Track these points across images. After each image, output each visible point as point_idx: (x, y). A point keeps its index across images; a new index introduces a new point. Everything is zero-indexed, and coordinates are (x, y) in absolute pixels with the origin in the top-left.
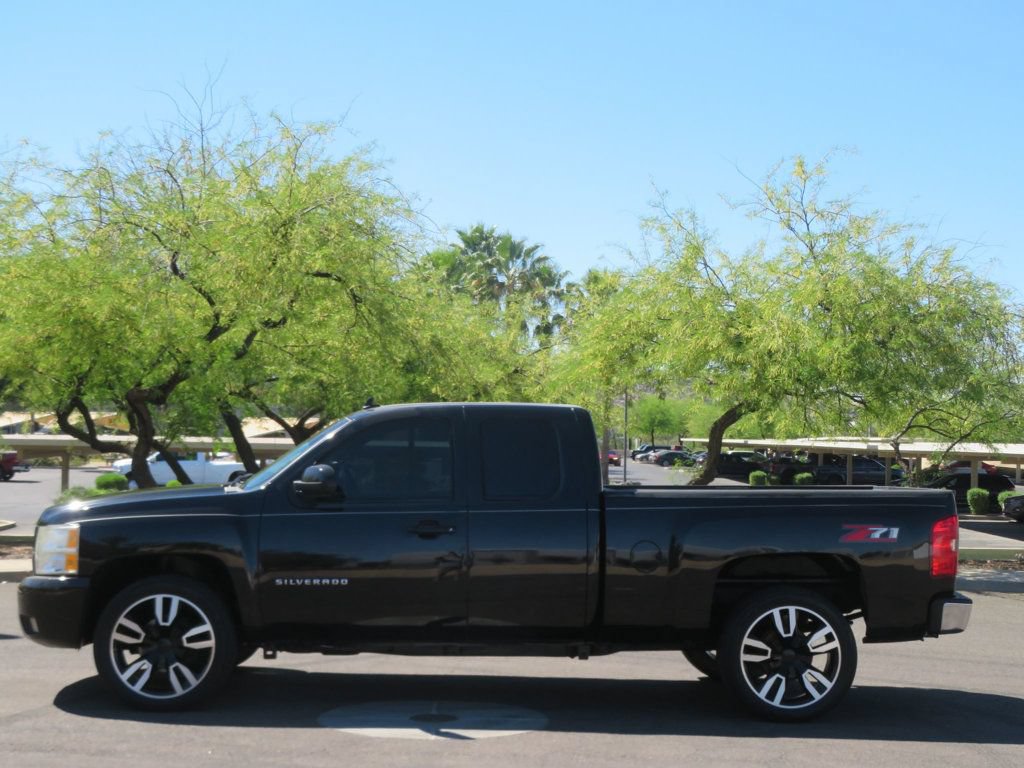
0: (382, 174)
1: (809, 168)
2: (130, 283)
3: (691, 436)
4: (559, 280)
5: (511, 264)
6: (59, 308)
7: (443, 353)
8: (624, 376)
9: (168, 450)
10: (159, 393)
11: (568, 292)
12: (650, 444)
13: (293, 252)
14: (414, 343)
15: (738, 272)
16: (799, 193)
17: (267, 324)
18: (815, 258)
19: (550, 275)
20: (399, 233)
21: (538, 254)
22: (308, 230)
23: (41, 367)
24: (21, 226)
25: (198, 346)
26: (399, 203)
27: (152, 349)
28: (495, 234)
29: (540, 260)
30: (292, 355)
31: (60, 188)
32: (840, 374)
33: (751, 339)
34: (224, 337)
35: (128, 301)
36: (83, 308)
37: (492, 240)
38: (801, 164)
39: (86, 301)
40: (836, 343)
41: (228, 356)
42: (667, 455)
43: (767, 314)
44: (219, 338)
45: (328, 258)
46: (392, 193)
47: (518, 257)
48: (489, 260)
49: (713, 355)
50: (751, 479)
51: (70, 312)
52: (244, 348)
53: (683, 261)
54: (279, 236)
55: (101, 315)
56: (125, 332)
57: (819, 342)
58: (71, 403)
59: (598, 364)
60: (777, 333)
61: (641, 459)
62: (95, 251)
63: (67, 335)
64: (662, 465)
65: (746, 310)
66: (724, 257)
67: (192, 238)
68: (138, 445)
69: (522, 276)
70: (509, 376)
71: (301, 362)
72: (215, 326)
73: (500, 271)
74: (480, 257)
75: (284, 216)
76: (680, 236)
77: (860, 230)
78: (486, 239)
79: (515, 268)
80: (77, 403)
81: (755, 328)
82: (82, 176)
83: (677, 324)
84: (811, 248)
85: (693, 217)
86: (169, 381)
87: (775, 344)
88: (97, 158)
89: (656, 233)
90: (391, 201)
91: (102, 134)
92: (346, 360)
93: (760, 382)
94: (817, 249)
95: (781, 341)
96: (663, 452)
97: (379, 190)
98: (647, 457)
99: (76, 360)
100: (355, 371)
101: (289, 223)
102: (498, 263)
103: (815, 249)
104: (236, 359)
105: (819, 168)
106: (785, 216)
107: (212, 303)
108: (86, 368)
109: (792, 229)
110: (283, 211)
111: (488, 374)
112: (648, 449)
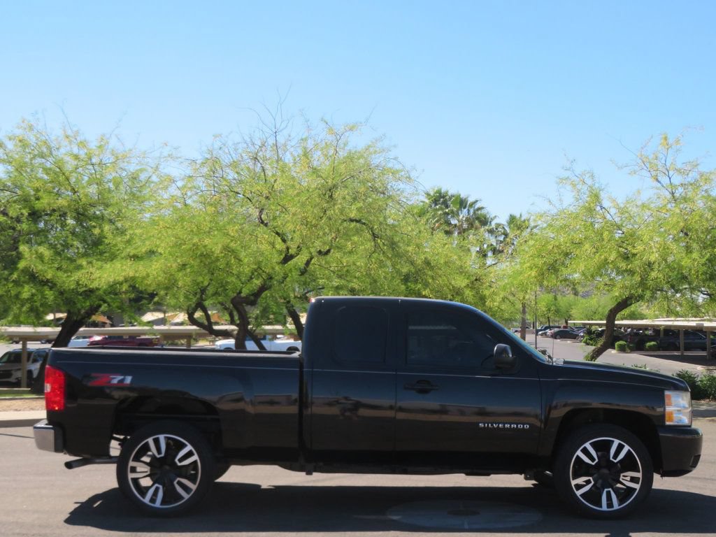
0: (392, 155)
1: (671, 141)
2: (233, 230)
3: (574, 320)
4: (490, 222)
5: (460, 212)
6: (191, 246)
7: (432, 268)
8: (552, 281)
9: (254, 334)
10: (252, 298)
11: (497, 229)
12: (547, 325)
13: (336, 207)
14: (412, 263)
15: (622, 211)
16: (664, 158)
17: (320, 252)
18: (675, 200)
19: (485, 218)
20: (403, 192)
21: (477, 206)
22: (346, 192)
23: (180, 284)
24: (166, 196)
25: (277, 268)
26: (403, 173)
27: (247, 270)
28: (450, 194)
29: (479, 209)
30: (334, 273)
31: (189, 172)
32: (697, 276)
33: (636, 254)
34: (291, 263)
35: (232, 241)
36: (205, 246)
37: (448, 197)
38: (666, 139)
39: (207, 241)
40: (695, 255)
41: (295, 274)
42: (558, 332)
43: (646, 238)
44: (289, 263)
45: (359, 210)
46: (398, 167)
47: (465, 208)
48: (447, 210)
49: (611, 266)
50: (616, 346)
51: (197, 248)
52: (305, 268)
53: (587, 205)
54: (327, 196)
55: (217, 250)
56: (230, 260)
57: (684, 255)
58: (196, 306)
59: (533, 273)
60: (654, 250)
61: (542, 335)
62: (211, 209)
63: (196, 263)
64: (556, 338)
65: (631, 236)
66: (614, 201)
67: (272, 199)
68: (239, 331)
69: (467, 220)
70: (472, 283)
71: (340, 277)
72: (286, 255)
73: (453, 217)
74: (441, 209)
75: (330, 184)
76: (585, 188)
77: (707, 180)
78: (444, 197)
79: (463, 214)
80: (200, 306)
81: (639, 247)
82: (203, 163)
83: (587, 246)
84: (673, 194)
85: (592, 176)
86: (258, 291)
87: (653, 257)
88: (211, 152)
89: (569, 187)
90: (397, 171)
91: (216, 136)
92: (369, 275)
93: (643, 283)
94: (677, 195)
95: (657, 255)
96: (556, 330)
97: (390, 165)
98: (545, 334)
99: (200, 279)
100: (375, 281)
101: (332, 189)
102: (452, 212)
103: (675, 195)
104: (300, 275)
105: (678, 141)
106: (654, 173)
107: (284, 241)
108: (206, 283)
109: (659, 182)
110: (330, 181)
111: (461, 282)
112: (546, 328)
